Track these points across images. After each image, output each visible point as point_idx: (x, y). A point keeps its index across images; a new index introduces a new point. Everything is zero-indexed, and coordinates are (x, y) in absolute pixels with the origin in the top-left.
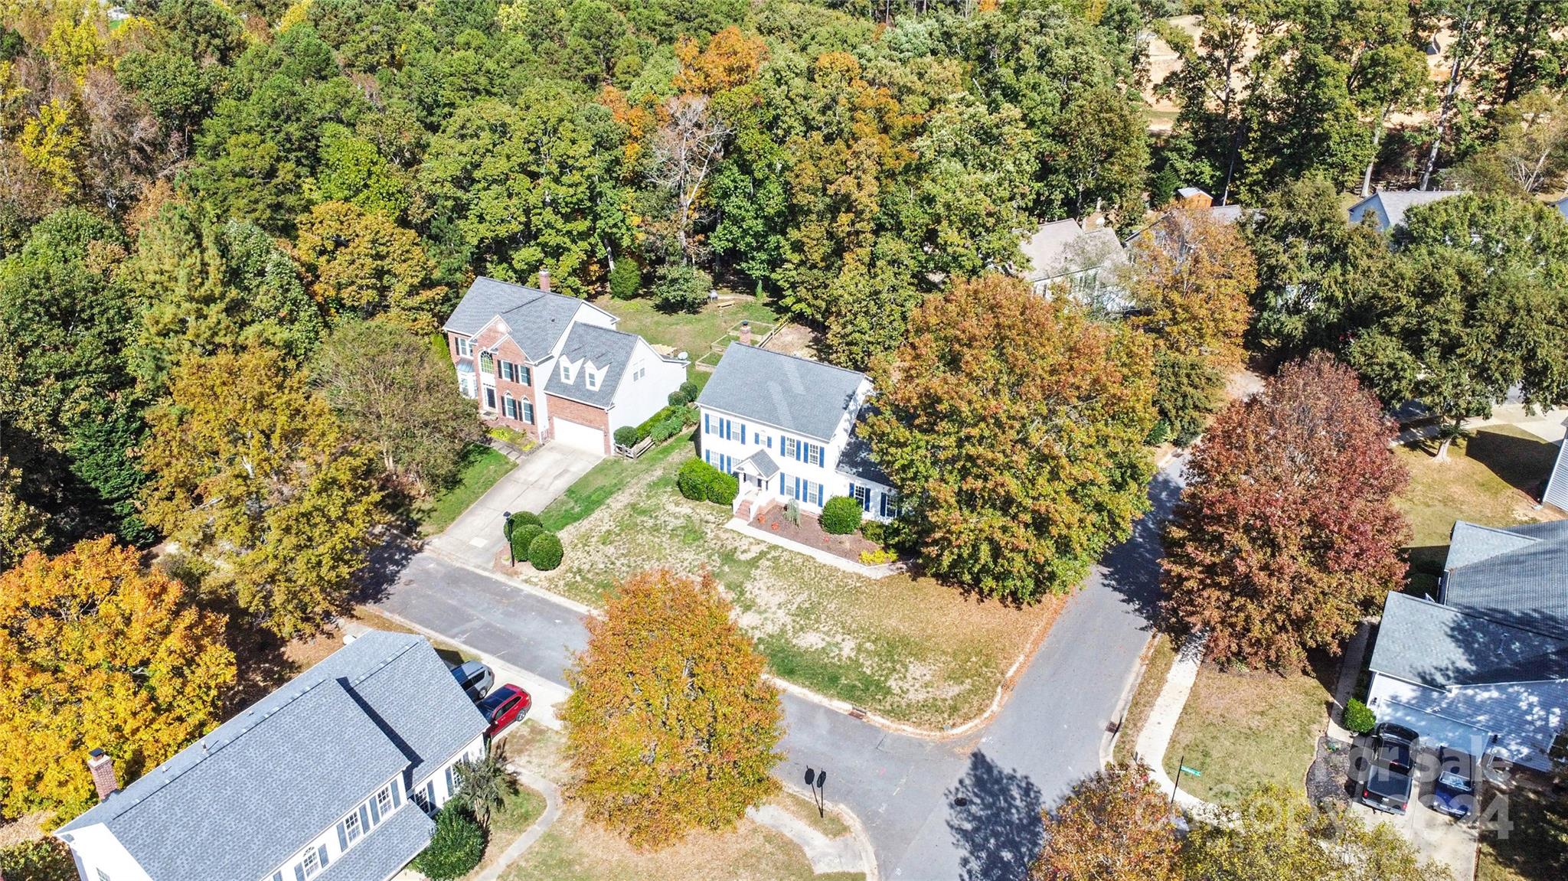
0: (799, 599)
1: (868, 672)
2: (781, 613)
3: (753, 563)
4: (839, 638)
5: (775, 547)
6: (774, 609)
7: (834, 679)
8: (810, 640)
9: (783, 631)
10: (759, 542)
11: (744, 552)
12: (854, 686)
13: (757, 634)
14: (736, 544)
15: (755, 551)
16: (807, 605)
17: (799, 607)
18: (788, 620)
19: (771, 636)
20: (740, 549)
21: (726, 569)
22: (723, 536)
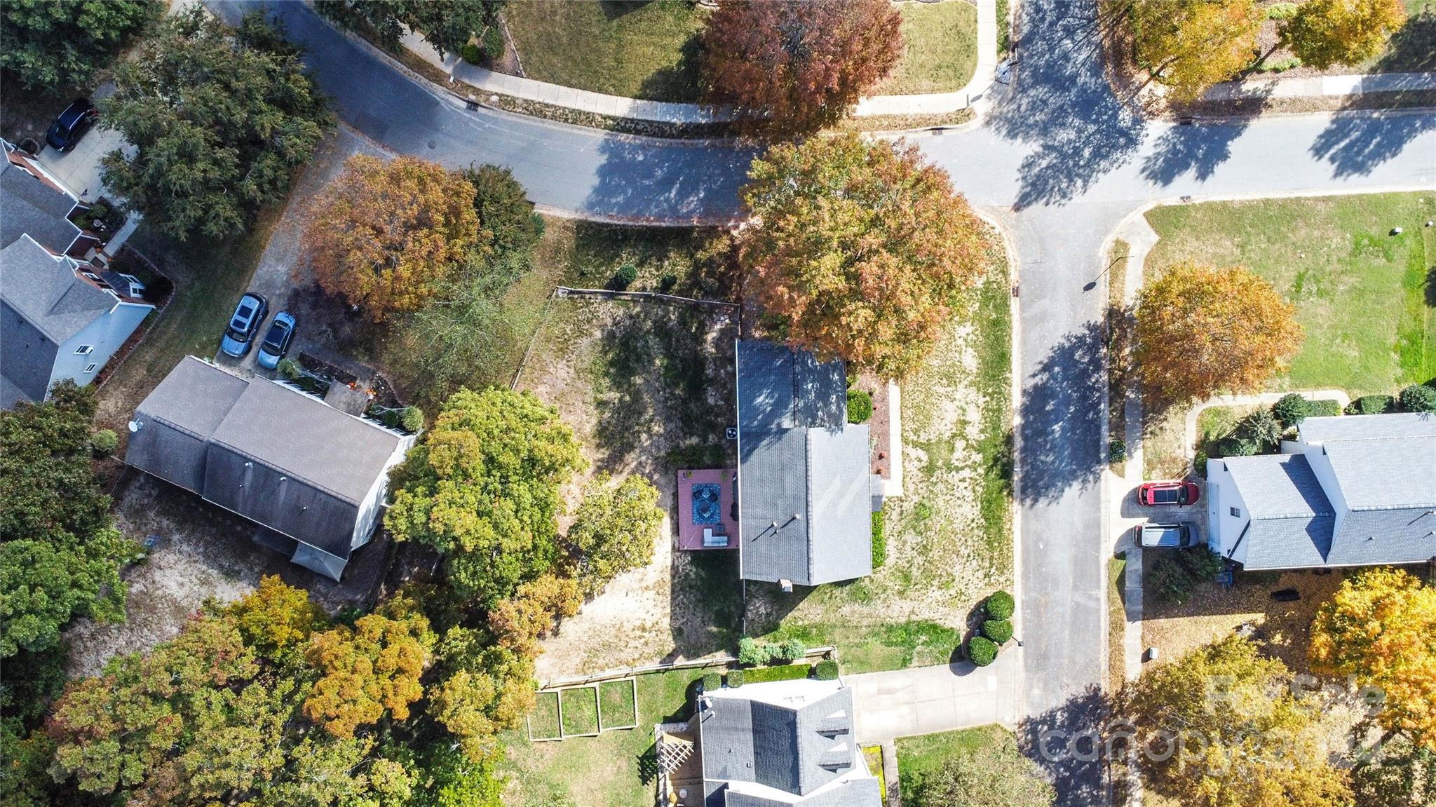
0: (941, 390)
1: (978, 305)
2: (958, 396)
3: (927, 447)
4: (960, 342)
5: (905, 441)
6: (957, 403)
7: (996, 323)
8: (970, 361)
9: (972, 384)
10: (905, 455)
11: (920, 461)
12: (995, 306)
13: (981, 400)
14: (915, 471)
15: (915, 453)
16: (945, 381)
17: (949, 385)
18: (961, 387)
19: (979, 390)
20: (919, 465)
21: (940, 463)
22: (912, 487)
